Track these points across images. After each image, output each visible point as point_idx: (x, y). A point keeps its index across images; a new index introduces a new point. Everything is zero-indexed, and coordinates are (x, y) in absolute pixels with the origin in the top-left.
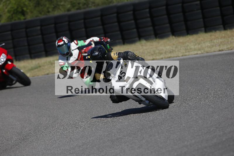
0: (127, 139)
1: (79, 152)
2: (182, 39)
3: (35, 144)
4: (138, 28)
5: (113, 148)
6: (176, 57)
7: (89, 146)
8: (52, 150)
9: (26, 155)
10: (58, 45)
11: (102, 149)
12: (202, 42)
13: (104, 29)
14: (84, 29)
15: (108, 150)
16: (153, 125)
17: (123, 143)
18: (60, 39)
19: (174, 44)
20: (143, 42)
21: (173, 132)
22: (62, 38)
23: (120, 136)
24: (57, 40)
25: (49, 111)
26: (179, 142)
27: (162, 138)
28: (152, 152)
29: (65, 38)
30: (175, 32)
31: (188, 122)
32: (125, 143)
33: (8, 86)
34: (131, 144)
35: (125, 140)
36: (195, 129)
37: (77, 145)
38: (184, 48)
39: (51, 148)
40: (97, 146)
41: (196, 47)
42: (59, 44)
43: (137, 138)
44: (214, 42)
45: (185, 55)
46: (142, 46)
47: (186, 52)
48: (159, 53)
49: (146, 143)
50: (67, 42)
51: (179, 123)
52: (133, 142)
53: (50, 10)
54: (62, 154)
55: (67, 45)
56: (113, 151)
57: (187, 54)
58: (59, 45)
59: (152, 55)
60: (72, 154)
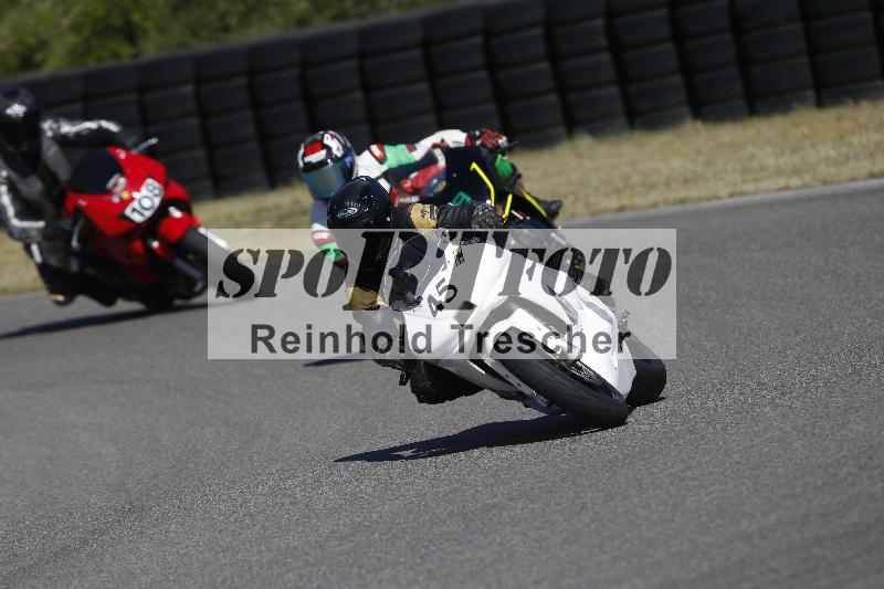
0: (523, 509)
1: (341, 558)
2: (728, 133)
3: (173, 528)
4: (562, 89)
5: (470, 542)
6: (709, 199)
7: (376, 535)
8: (238, 552)
9: (139, 568)
10: (306, 164)
11: (427, 548)
12: (808, 143)
13: (435, 92)
14: (358, 95)
15: (449, 550)
16: (621, 457)
17: (508, 523)
18: (316, 141)
19: (699, 152)
20: (584, 142)
21: (694, 483)
22: (320, 138)
23: (496, 500)
24: (303, 146)
25: (227, 402)
26: (719, 521)
27: (654, 506)
28: (615, 559)
29: (333, 137)
30: (705, 105)
31: (752, 446)
32: (513, 526)
33: (178, 302)
34: (539, 529)
35: (513, 514)
36: (780, 471)
37: (332, 531)
38: (738, 166)
39: (234, 545)
40: (408, 538)
41: (782, 161)
42: (307, 159)
43: (559, 508)
44: (850, 145)
45: (743, 194)
46: (580, 156)
47: (744, 182)
48: (643, 184)
49: (593, 526)
50: (339, 154)
51: (720, 448)
52: (543, 522)
53: (233, 21)
54: (275, 567)
55: (341, 163)
56: (468, 555)
57: (749, 187)
58: (310, 163)
59: (618, 191)
60: (313, 565)
